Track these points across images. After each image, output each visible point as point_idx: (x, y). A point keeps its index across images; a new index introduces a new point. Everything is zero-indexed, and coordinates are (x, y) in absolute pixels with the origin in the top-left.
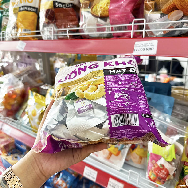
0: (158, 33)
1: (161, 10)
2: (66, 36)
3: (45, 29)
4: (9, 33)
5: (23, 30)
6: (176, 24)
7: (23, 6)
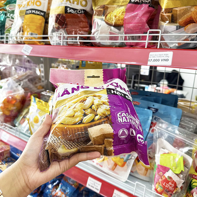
0: (172, 45)
1: (178, 22)
2: (77, 42)
3: (54, 34)
4: (14, 35)
5: (30, 33)
6: (191, 37)
7: (30, 9)
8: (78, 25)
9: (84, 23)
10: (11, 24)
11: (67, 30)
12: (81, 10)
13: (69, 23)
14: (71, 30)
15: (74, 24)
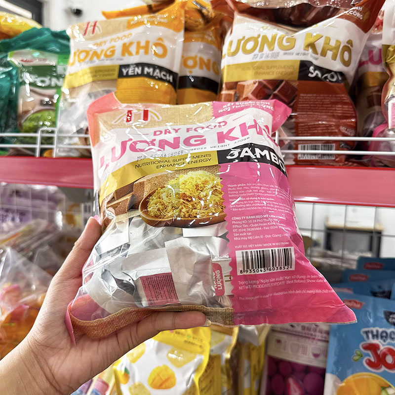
7: (138, 65)
8: (326, 110)
9: (347, 107)
10: (38, 102)
11: (297, 124)
12: (336, 72)
13: (303, 104)
14: (312, 124)
15: (316, 107)
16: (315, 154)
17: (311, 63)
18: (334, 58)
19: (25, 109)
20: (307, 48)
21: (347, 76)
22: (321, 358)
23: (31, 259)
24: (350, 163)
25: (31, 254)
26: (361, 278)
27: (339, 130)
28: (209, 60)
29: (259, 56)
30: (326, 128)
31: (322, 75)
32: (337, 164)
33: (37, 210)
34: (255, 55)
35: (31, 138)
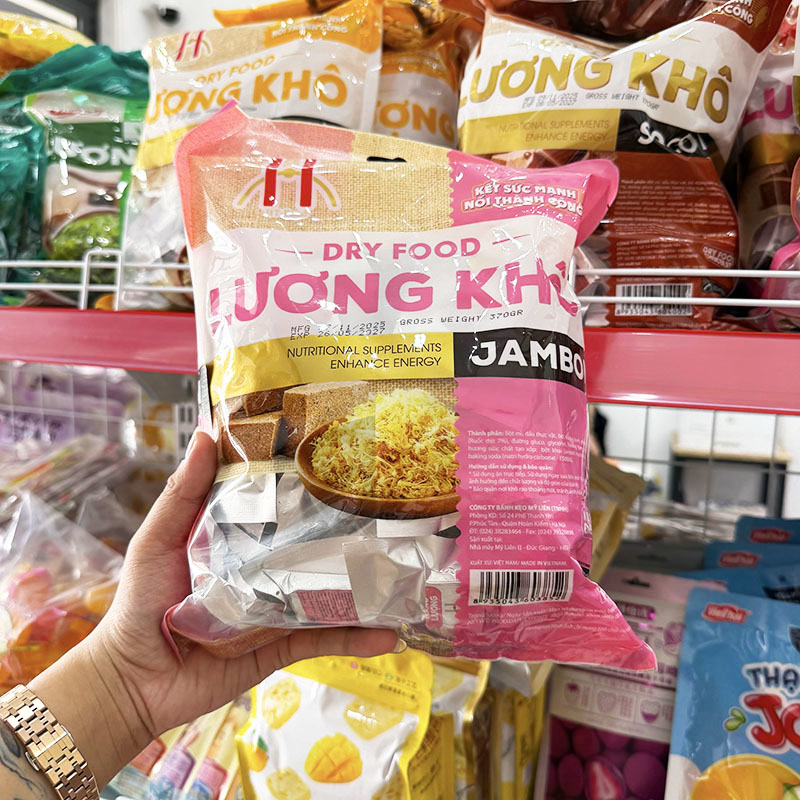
8: (675, 212)
9: (718, 206)
10: (85, 197)
11: (614, 240)
12: (695, 135)
13: (626, 200)
14: (648, 241)
15: (655, 206)
16: (651, 305)
17: (643, 116)
18: (692, 104)
19: (58, 211)
20: (635, 86)
21: (718, 143)
22: (661, 722)
23: (71, 516)
24: (724, 324)
25: (72, 505)
26: (744, 560)
27: (702, 255)
28: (433, 111)
29: (536, 101)
30: (673, 251)
31: (667, 142)
32: (697, 325)
33: (85, 416)
34: (527, 99)
35: (71, 270)
